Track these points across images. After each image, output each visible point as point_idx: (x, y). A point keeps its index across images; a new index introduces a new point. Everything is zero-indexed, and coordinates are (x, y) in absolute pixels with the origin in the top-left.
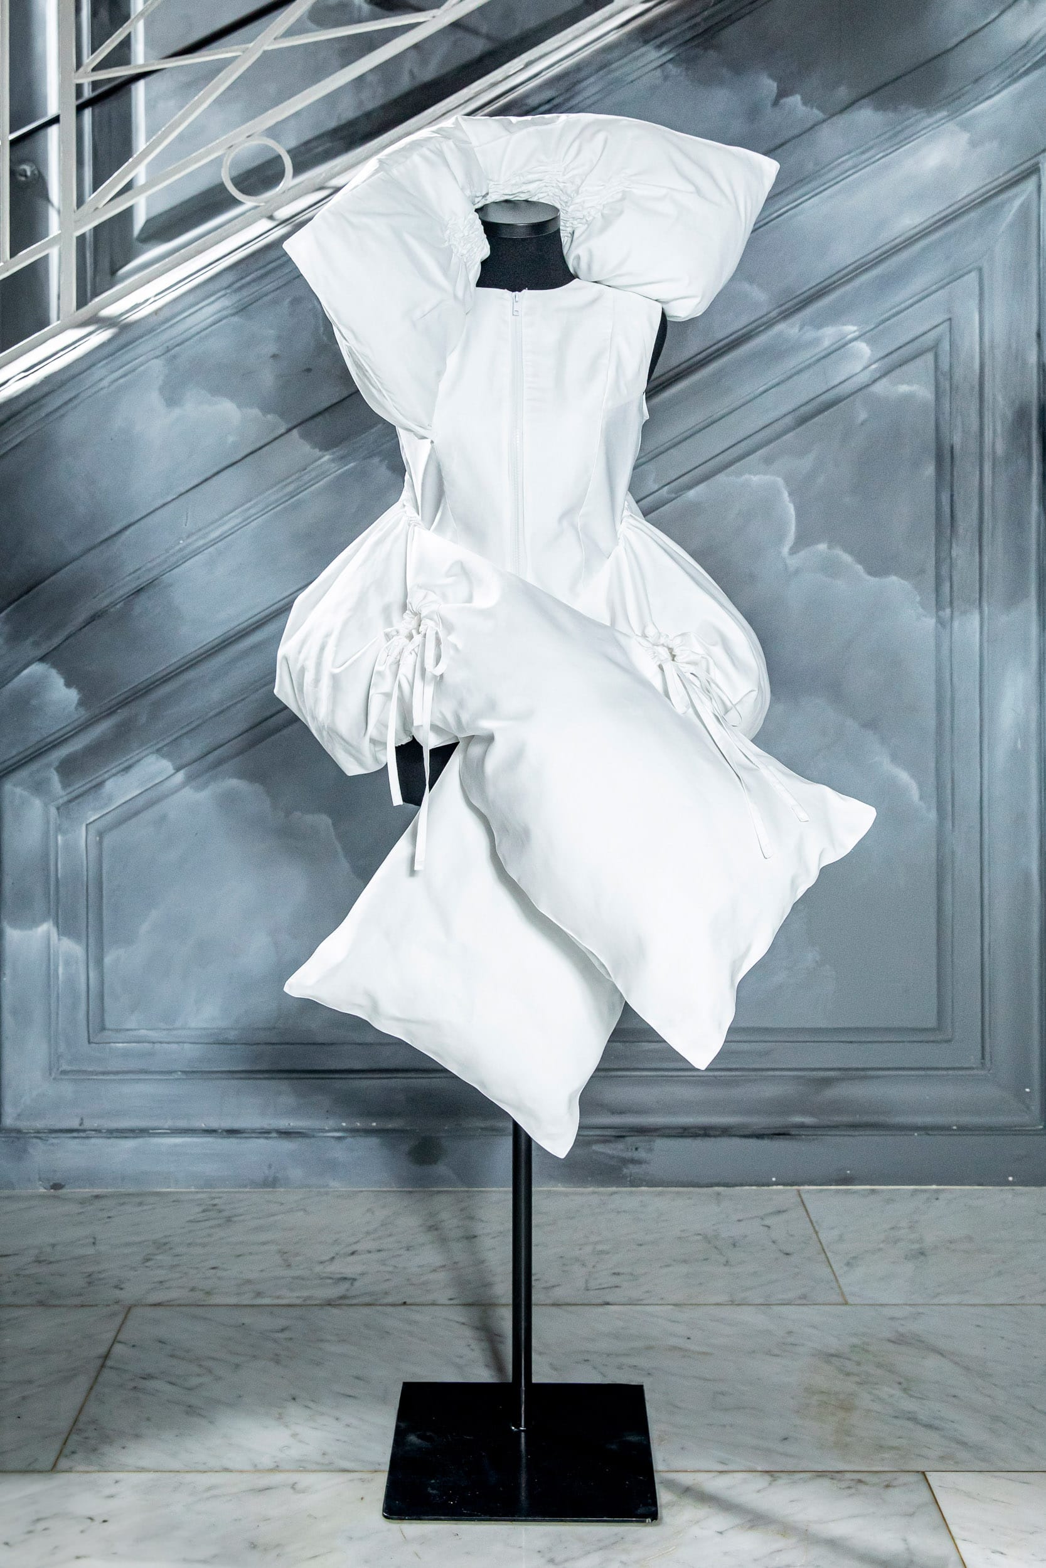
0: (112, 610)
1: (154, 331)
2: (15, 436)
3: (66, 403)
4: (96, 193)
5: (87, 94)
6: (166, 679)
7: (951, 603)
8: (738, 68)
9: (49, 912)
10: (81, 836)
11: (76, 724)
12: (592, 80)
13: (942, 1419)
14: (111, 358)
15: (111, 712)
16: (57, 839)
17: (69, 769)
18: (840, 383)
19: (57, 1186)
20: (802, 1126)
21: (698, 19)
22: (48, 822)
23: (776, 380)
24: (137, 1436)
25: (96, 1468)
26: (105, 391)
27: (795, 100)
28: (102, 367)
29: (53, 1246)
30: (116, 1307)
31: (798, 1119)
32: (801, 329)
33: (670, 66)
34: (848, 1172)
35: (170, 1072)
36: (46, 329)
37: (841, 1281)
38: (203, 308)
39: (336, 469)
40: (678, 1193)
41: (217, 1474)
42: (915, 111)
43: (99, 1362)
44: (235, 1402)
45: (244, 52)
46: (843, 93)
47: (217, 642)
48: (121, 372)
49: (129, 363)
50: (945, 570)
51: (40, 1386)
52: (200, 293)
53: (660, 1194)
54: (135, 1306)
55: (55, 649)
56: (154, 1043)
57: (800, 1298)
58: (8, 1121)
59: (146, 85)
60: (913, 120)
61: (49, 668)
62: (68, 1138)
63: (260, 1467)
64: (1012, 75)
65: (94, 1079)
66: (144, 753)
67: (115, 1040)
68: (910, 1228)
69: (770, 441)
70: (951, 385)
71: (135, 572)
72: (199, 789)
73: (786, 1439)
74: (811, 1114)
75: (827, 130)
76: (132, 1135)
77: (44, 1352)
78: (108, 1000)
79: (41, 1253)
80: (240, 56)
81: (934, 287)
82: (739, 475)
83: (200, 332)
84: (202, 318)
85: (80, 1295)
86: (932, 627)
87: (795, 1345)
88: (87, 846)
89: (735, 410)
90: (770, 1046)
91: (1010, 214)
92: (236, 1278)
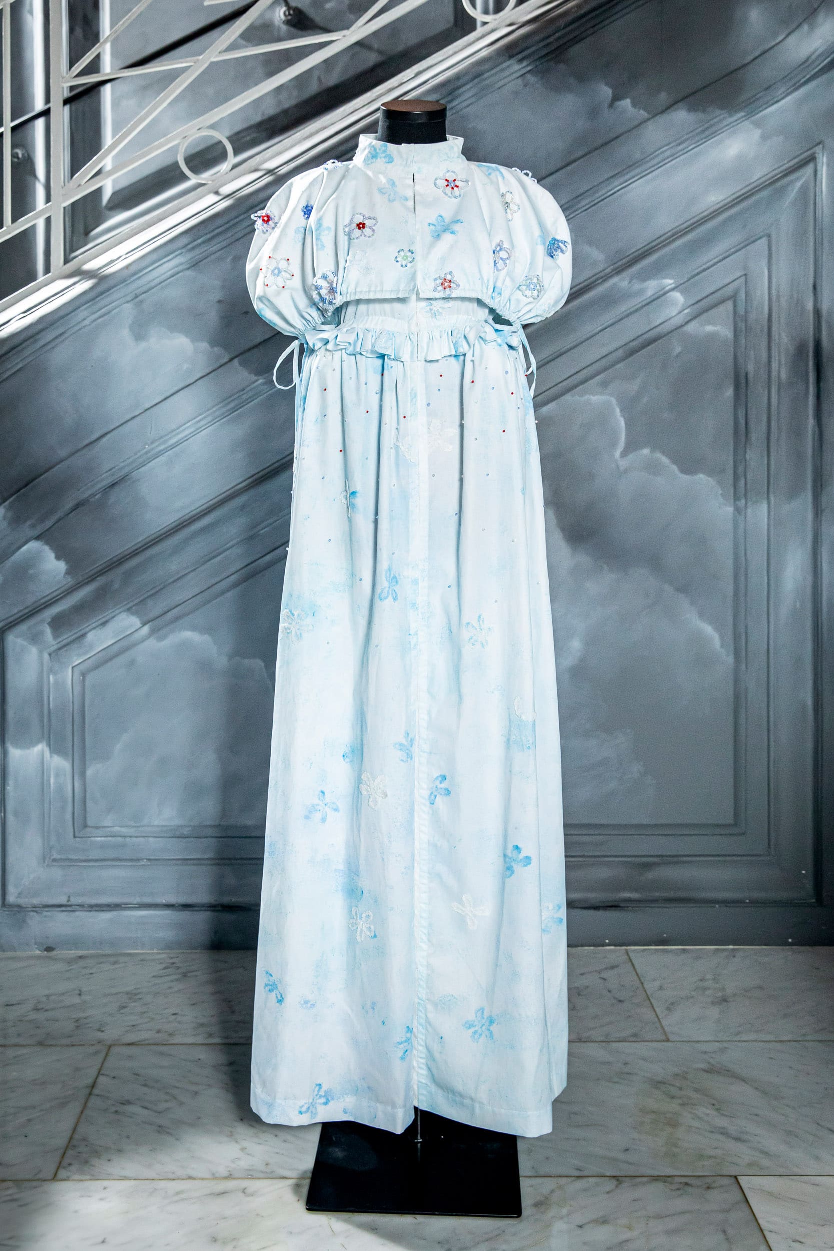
0: (93, 499)
1: (126, 281)
2: (15, 364)
3: (56, 338)
5: (67, 94)
6: (135, 553)
7: (745, 495)
8: (582, 78)
9: (43, 735)
10: (68, 676)
11: (63, 589)
12: (468, 86)
13: (747, 1133)
14: (91, 303)
15: (92, 579)
16: (49, 679)
17: (57, 624)
18: (660, 325)
19: (49, 949)
20: (629, 900)
21: (551, 39)
22: (42, 665)
23: (611, 322)
24: (120, 1151)
25: (88, 1177)
26: (87, 328)
27: (626, 103)
28: (85, 309)
29: (48, 996)
30: (100, 1047)
31: (627, 895)
32: (630, 282)
33: (529, 76)
34: (665, 935)
35: (137, 860)
37: (664, 1022)
38: (164, 263)
39: (268, 390)
41: (183, 1182)
42: (718, 112)
43: (87, 1091)
44: (194, 1123)
45: (195, 62)
46: (663, 97)
47: (174, 525)
48: (99, 314)
49: (106, 306)
50: (741, 469)
51: (42, 1110)
52: (161, 252)
54: (115, 1045)
55: (47, 530)
56: (125, 837)
57: (632, 1036)
58: (11, 898)
59: (112, 86)
60: (718, 119)
61: (43, 545)
62: (58, 911)
63: (217, 1175)
64: (795, 84)
65: (78, 866)
66: (117, 612)
67: (95, 835)
68: (714, 979)
69: (605, 369)
70: (746, 326)
71: (110, 470)
72: (161, 639)
73: (627, 1150)
74: (636, 890)
75: (651, 126)
76: (108, 909)
77: (44, 1083)
78: (89, 804)
79: (39, 1002)
80: (191, 66)
81: (733, 250)
82: (582, 395)
83: (161, 282)
84: (163, 271)
85: (69, 1037)
86: (731, 514)
87: (630, 1074)
88: (72, 686)
89: (578, 345)
90: (605, 838)
91: (792, 194)
92: (192, 1022)
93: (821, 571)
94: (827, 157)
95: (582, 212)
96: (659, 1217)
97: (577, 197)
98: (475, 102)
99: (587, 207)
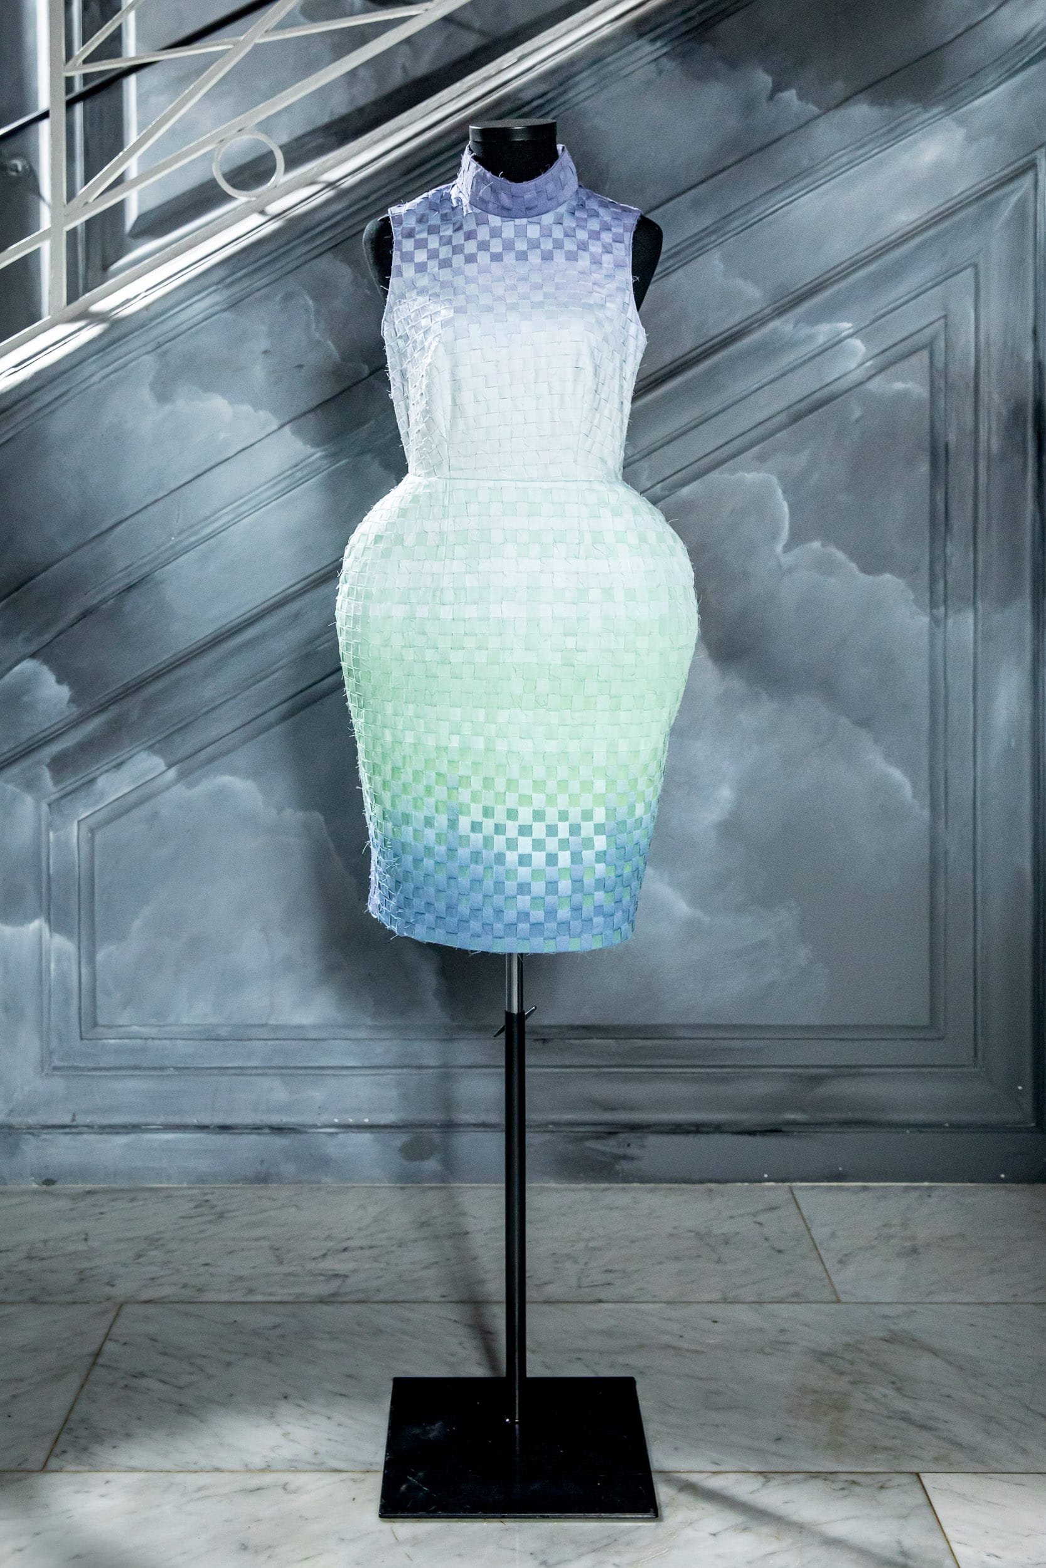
0: (104, 607)
1: (146, 326)
2: (5, 431)
3: (56, 399)
4: (86, 187)
5: (78, 87)
6: (157, 676)
7: (945, 601)
8: (733, 63)
9: (40, 909)
10: (73, 831)
11: (65, 722)
12: (586, 74)
13: (935, 1419)
14: (101, 354)
15: (102, 709)
16: (48, 837)
17: (61, 765)
18: (834, 381)
19: (49, 1182)
20: (795, 1123)
21: (693, 13)
22: (40, 819)
23: (770, 378)
24: (128, 1435)
25: (87, 1468)
26: (96, 387)
27: (790, 95)
28: (92, 363)
29: (45, 1241)
30: (109, 1305)
31: (790, 1116)
32: (796, 325)
33: (664, 60)
34: (840, 1169)
35: (162, 1068)
36: (36, 325)
37: (834, 1278)
38: (195, 302)
39: (328, 466)
40: (670, 1189)
41: (208, 1474)
42: (910, 106)
43: (90, 1360)
44: (226, 1402)
45: (234, 45)
46: (839, 87)
47: (209, 638)
48: (111, 368)
49: (121, 358)
50: (939, 568)
51: (31, 1384)
52: (192, 288)
53: (651, 1191)
54: (127, 1303)
55: (46, 645)
56: (145, 1039)
57: (793, 1296)
59: (138, 80)
60: (909, 115)
61: (41, 664)
62: (59, 1133)
63: (251, 1467)
65: (84, 1075)
66: (136, 750)
67: (107, 1036)
68: (902, 1225)
69: (764, 438)
70: (946, 382)
71: (126, 568)
72: (190, 786)
73: (780, 1439)
74: (803, 1111)
75: (821, 126)
76: (124, 1130)
77: (36, 1350)
78: (100, 996)
79: (33, 1249)
80: (229, 49)
81: (930, 284)
82: (734, 471)
83: (193, 327)
84: (194, 313)
85: (72, 1292)
86: (926, 628)
87: (788, 1343)
88: (78, 843)
89: (728, 407)
90: (762, 1043)
91: (1006, 211)
92: (228, 1274)
93: (1043, 700)
97: (724, 218)
98: (596, 93)
99: (740, 229)
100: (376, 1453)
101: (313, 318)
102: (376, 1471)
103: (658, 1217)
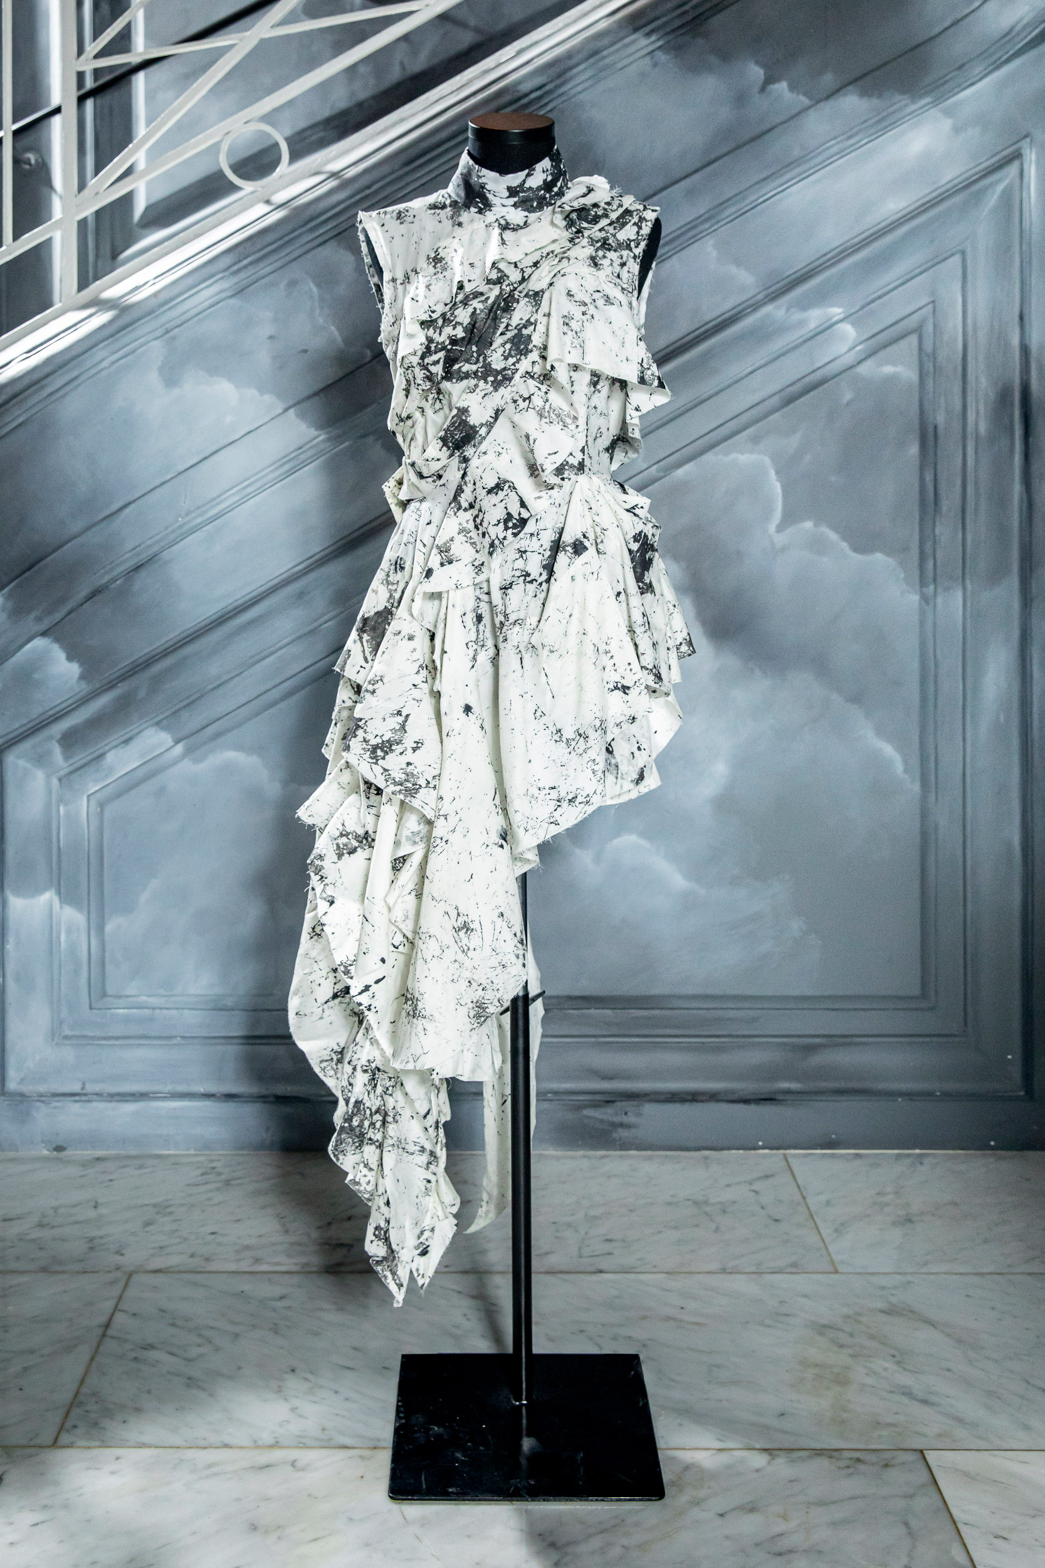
0: (113, 586)
1: (153, 313)
2: (17, 415)
4: (97, 178)
5: (89, 84)
6: (166, 653)
7: (935, 580)
8: (726, 56)
9: (51, 881)
10: (83, 807)
11: (77, 697)
12: (582, 67)
13: (936, 1393)
14: (110, 340)
15: (111, 686)
16: (58, 811)
17: (69, 741)
18: (825, 365)
19: (59, 1149)
20: (789, 1092)
22: (50, 793)
23: (763, 362)
24: (138, 1410)
25: (97, 1444)
26: (104, 373)
27: (782, 87)
28: (102, 348)
29: (56, 1208)
30: (118, 1274)
31: (785, 1085)
32: (788, 310)
33: (659, 53)
34: (833, 1136)
35: (170, 1038)
36: (48, 311)
37: (830, 1248)
38: (202, 289)
39: (332, 448)
40: (667, 1156)
41: (217, 1450)
42: (898, 97)
43: (100, 1331)
44: (234, 1375)
45: (241, 40)
46: (829, 79)
47: (214, 617)
48: (121, 353)
49: (129, 344)
50: (928, 547)
51: (42, 1356)
52: (198, 276)
53: (650, 1158)
54: (137, 1272)
55: (57, 624)
56: (153, 1009)
57: (791, 1266)
58: (12, 1085)
59: (146, 77)
60: (898, 105)
61: (51, 642)
62: (69, 1101)
63: (260, 1443)
64: (995, 62)
65: (93, 1044)
66: (144, 726)
67: (116, 1006)
68: (896, 1193)
69: (757, 421)
70: (934, 366)
71: (134, 549)
72: (198, 761)
73: (782, 1415)
74: (797, 1079)
75: (812, 117)
76: (132, 1099)
77: (47, 1321)
78: (109, 967)
79: (44, 1216)
80: (236, 44)
81: (917, 271)
82: (728, 452)
83: (200, 313)
84: (200, 300)
85: (80, 1261)
86: (917, 604)
87: (788, 1315)
88: (88, 819)
89: (722, 390)
90: (757, 1013)
91: (993, 199)
92: (235, 1244)
93: (1031, 677)
94: (1037, 154)
95: (727, 223)
96: (821, 1503)
97: (721, 204)
98: (592, 86)
99: (734, 216)
100: (384, 1429)
101: (317, 304)
102: (384, 1448)
103: (655, 1185)
